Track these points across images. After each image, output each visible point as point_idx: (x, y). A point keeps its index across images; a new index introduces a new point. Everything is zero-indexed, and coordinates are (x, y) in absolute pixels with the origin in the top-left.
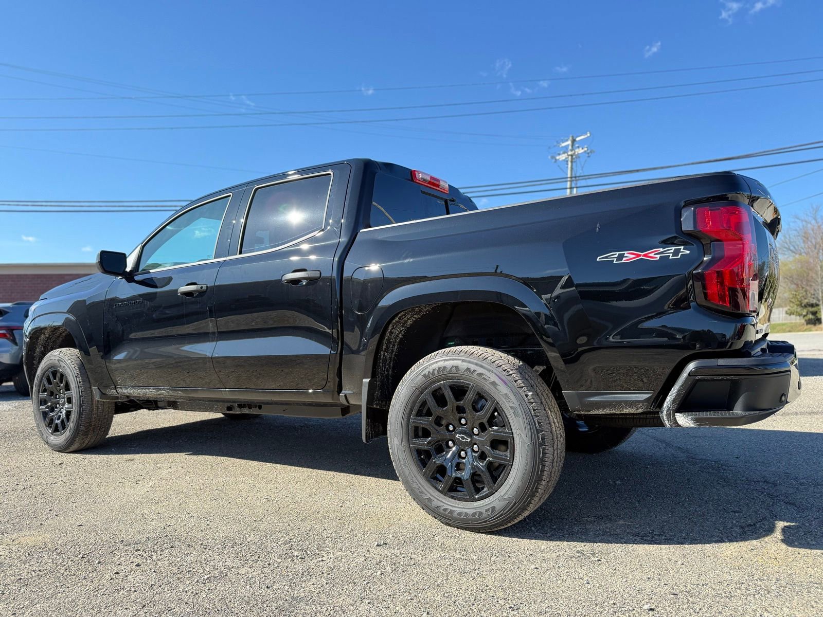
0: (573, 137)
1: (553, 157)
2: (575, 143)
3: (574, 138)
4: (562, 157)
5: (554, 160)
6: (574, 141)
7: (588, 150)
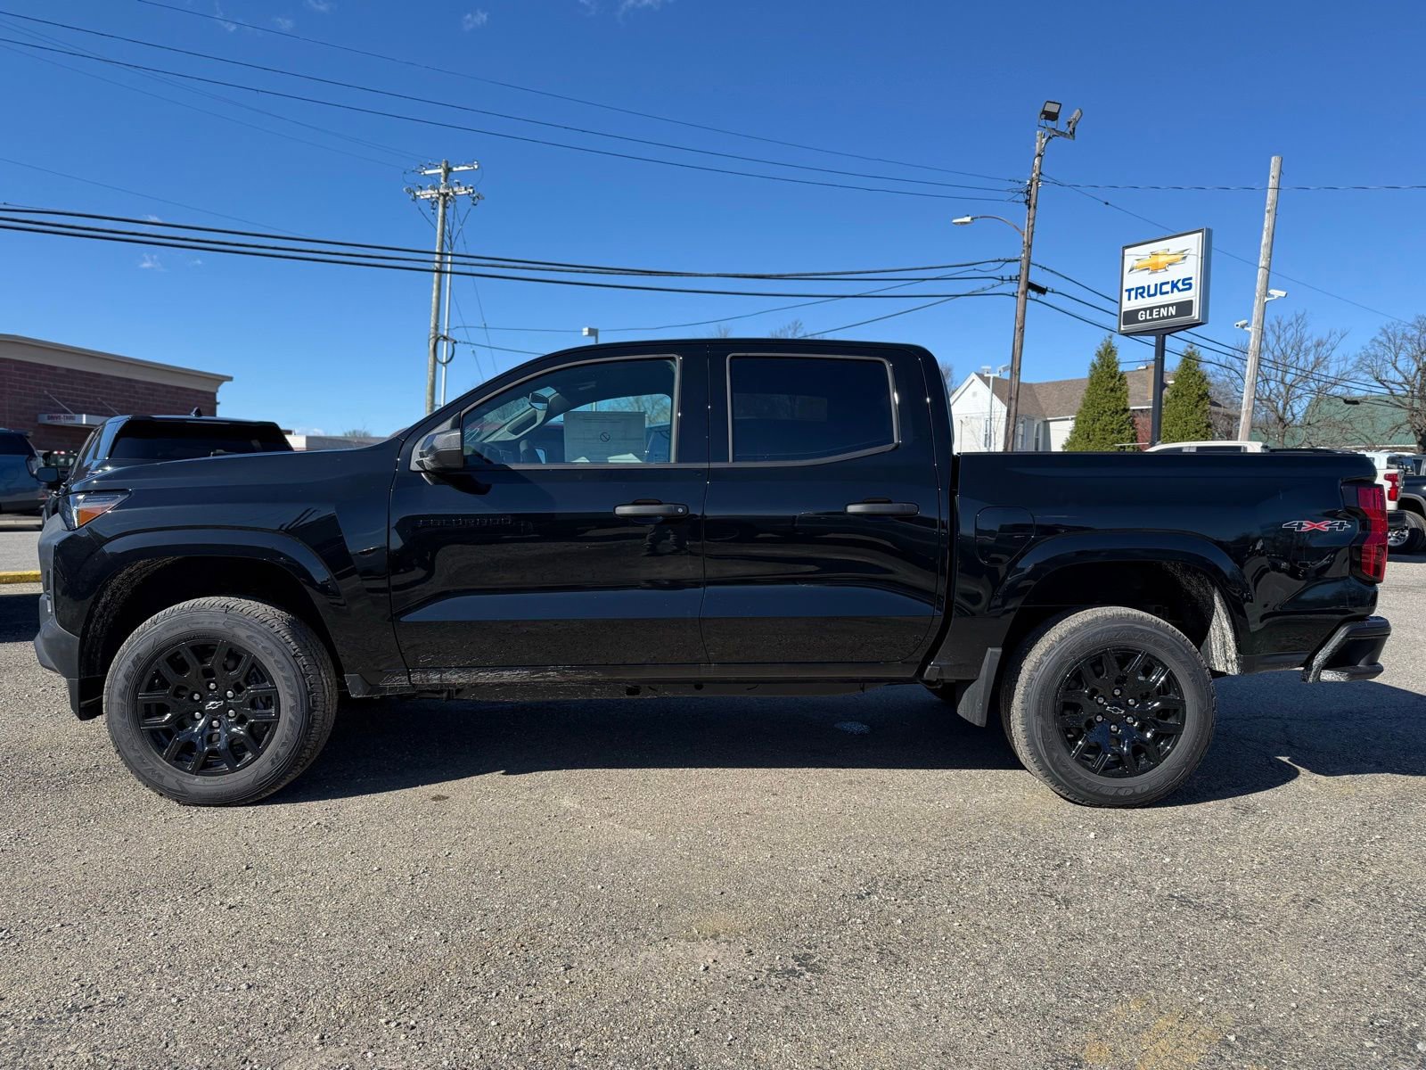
0: (447, 163)
1: (410, 191)
2: (450, 174)
3: (450, 166)
4: (428, 194)
5: (412, 197)
6: (448, 170)
7: (474, 192)
